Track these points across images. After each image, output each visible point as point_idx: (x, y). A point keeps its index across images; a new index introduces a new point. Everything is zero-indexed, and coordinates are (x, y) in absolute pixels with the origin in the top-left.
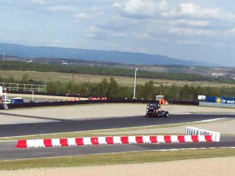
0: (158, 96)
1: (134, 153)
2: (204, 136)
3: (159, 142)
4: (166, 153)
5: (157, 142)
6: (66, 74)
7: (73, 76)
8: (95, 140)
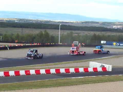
0: (75, 42)
1: (53, 81)
2: (101, 68)
3: (71, 72)
4: (75, 80)
5: (70, 72)
6: (17, 28)
7: (22, 30)
8: (28, 72)
